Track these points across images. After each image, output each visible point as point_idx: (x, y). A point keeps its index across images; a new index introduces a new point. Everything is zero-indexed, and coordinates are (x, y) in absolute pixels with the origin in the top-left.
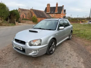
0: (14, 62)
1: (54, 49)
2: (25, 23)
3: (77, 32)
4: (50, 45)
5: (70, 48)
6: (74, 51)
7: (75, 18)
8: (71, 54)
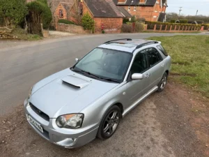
0: (28, 154)
1: (115, 126)
2: (64, 31)
3: (183, 69)
4: (106, 120)
5: (154, 120)
6: (163, 129)
7: (188, 17)
8: (152, 140)
